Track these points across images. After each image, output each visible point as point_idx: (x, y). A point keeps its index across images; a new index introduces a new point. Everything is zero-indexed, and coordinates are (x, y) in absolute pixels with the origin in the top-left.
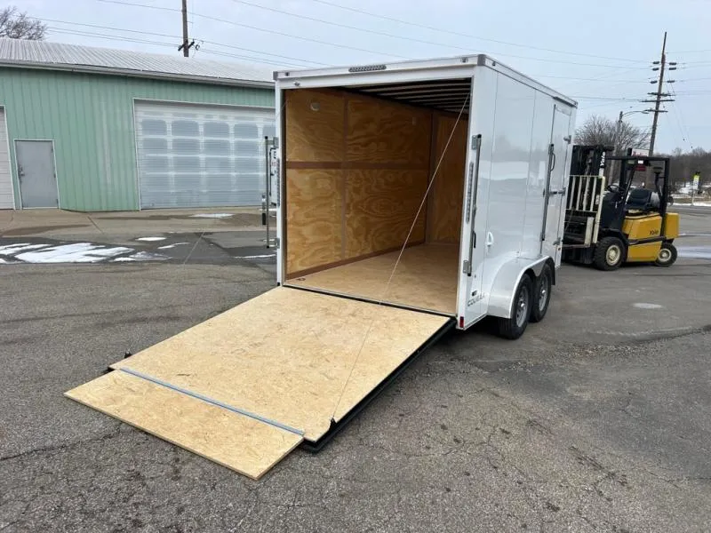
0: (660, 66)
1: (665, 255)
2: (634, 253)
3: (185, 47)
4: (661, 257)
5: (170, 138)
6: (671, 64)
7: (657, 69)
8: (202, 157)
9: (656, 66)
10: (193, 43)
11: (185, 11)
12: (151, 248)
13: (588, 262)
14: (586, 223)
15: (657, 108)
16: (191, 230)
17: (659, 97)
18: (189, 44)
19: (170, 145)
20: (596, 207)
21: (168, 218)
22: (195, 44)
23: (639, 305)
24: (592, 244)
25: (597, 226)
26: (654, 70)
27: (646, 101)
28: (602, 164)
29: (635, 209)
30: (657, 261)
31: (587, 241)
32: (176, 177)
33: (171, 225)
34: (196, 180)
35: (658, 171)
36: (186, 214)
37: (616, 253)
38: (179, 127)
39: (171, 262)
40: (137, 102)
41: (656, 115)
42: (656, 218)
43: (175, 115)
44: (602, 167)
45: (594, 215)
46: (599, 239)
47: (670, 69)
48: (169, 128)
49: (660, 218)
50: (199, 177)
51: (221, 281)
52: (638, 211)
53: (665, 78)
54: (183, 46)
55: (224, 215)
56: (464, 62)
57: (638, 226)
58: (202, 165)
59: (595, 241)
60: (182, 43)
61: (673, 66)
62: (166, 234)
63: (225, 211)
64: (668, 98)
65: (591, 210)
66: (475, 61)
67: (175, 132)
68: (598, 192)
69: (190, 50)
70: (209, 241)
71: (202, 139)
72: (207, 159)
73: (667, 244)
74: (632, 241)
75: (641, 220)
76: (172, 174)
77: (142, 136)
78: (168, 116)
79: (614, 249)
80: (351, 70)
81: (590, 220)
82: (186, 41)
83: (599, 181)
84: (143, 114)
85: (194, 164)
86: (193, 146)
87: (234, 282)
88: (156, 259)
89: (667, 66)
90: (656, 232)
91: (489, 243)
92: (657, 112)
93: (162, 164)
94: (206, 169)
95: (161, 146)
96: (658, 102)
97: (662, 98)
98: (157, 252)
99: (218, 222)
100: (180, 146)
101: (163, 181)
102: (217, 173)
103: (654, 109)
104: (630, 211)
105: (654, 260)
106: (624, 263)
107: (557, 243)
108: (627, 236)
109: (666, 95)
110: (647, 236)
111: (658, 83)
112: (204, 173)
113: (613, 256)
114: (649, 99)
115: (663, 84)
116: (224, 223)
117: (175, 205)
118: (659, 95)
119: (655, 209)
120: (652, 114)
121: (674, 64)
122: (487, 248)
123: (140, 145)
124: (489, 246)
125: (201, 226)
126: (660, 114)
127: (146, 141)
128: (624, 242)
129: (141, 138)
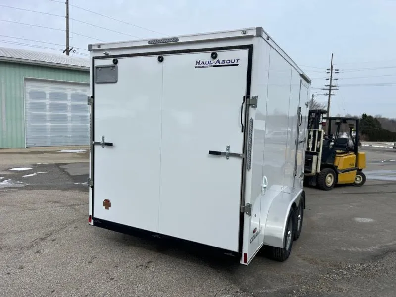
0: (330, 71)
1: (358, 179)
2: (342, 178)
3: (67, 51)
4: (357, 180)
5: (48, 102)
6: (336, 70)
7: (329, 73)
8: (69, 114)
9: (328, 71)
10: (72, 49)
11: (68, 31)
12: (18, 176)
13: (314, 184)
14: (312, 159)
15: (330, 93)
16: (53, 162)
17: (330, 87)
18: (70, 49)
19: (48, 107)
20: (318, 149)
21: (41, 153)
22: (73, 50)
23: (359, 219)
24: (317, 173)
25: (320, 162)
26: (327, 73)
27: (324, 89)
28: (321, 122)
29: (340, 150)
30: (355, 183)
31: (313, 171)
32: (51, 126)
33: (41, 158)
34: (65, 129)
35: (351, 126)
36: (55, 150)
37: (331, 178)
38: (54, 96)
39: (26, 188)
40: (26, 79)
41: (329, 96)
42: (353, 156)
43: (52, 88)
44: (321, 124)
45: (317, 154)
46: (321, 170)
47: (336, 73)
48: (48, 96)
49: (355, 156)
50: (67, 126)
51: (58, 205)
52: (341, 152)
53: (333, 78)
54: (66, 50)
55: (81, 151)
56: (245, 34)
57: (343, 161)
58: (69, 119)
59: (319, 171)
60: (65, 48)
61: (337, 71)
62: (35, 166)
63: (82, 148)
64: (335, 88)
65: (315, 151)
66: (254, 33)
67: (51, 99)
68: (319, 139)
69: (70, 53)
70: (63, 170)
71: (69, 103)
72: (73, 116)
73: (360, 172)
74: (341, 170)
75: (344, 157)
76: (48, 124)
77: (29, 101)
78: (48, 89)
79: (330, 176)
80: (149, 42)
81: (315, 157)
82: (68, 48)
83: (320, 133)
84: (31, 87)
85: (64, 119)
86: (64, 108)
87: (67, 206)
88: (16, 185)
89: (334, 71)
90: (353, 165)
91: (265, 186)
92: (330, 95)
93: (42, 118)
94: (71, 122)
95: (42, 107)
96: (330, 90)
97: (332, 88)
98: (20, 180)
99: (76, 156)
100: (54, 107)
101: (42, 129)
102: (79, 124)
103: (328, 93)
104: (337, 152)
105: (352, 182)
106: (336, 185)
107: (301, 176)
108: (337, 167)
109: (334, 86)
110: (348, 167)
111: (329, 80)
112: (70, 124)
113: (330, 180)
114: (326, 88)
115: (332, 81)
116: (79, 156)
117: (50, 144)
118: (330, 86)
119: (351, 150)
120: (328, 96)
121: (337, 70)
122: (263, 189)
123: (28, 107)
124: (265, 188)
125: (63, 159)
126: (331, 96)
127: (32, 104)
128: (335, 172)
129: (28, 102)
